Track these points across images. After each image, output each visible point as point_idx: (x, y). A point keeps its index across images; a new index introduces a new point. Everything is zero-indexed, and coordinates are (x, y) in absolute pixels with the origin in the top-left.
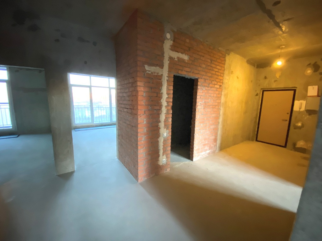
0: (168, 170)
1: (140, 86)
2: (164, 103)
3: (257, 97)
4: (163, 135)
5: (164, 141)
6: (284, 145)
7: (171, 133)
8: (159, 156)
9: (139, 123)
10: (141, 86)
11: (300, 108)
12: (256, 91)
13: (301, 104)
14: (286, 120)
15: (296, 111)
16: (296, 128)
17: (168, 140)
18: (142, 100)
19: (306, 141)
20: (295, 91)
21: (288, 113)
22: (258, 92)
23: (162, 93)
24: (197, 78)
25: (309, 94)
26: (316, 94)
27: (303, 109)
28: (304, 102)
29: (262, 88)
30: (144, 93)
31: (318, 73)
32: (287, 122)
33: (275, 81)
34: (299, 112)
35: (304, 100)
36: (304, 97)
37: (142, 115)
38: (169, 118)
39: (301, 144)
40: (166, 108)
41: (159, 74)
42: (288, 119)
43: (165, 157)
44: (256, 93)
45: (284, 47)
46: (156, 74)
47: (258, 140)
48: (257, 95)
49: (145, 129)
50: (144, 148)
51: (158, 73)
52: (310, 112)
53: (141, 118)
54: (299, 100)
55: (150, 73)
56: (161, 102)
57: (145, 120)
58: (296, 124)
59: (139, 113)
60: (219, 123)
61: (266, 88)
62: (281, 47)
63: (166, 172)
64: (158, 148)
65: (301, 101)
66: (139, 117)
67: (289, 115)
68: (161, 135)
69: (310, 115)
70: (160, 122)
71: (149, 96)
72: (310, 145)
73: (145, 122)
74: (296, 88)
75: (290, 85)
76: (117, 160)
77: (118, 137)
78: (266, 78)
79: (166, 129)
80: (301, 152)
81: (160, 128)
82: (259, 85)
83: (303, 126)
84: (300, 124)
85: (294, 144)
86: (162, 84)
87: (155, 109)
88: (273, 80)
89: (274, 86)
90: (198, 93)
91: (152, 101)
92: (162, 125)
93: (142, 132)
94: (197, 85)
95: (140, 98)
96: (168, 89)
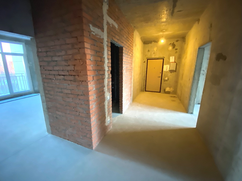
0: (111, 127)
1: (87, 48)
2: (106, 69)
3: (145, 63)
4: (107, 98)
5: (108, 103)
6: (159, 91)
7: (111, 95)
8: (105, 118)
9: (89, 90)
10: (89, 49)
11: (167, 70)
12: (144, 59)
13: (167, 67)
14: (160, 77)
15: (165, 71)
16: (165, 80)
17: (110, 102)
18: (90, 64)
19: (170, 87)
20: (163, 59)
21: (160, 73)
22: (145, 60)
23: (104, 58)
24: (122, 46)
25: (171, 61)
26: (174, 61)
27: (168, 70)
28: (168, 66)
29: (147, 57)
30: (91, 56)
31: (174, 49)
32: (161, 78)
33: (154, 53)
34: (166, 72)
35: (168, 65)
36: (169, 63)
37: (91, 82)
38: (110, 81)
39: (167, 89)
40: (107, 73)
41: (101, 38)
42: (161, 76)
43: (109, 117)
44: (144, 61)
45: (165, 30)
46: (99, 37)
47: (146, 90)
48: (144, 62)
49: (95, 96)
50: (95, 115)
51: (100, 36)
52: (171, 71)
53: (90, 84)
54: (166, 65)
55: (94, 34)
56: (104, 67)
57: (94, 86)
58: (165, 79)
59: (89, 80)
60: (132, 82)
61: (149, 57)
62: (163, 31)
63: (110, 129)
64: (105, 111)
65: (167, 65)
66: (89, 83)
67: (161, 74)
68: (106, 98)
69: (171, 73)
70: (104, 87)
71: (95, 60)
72: (172, 89)
73: (94, 89)
74: (164, 57)
75: (161, 56)
76: (50, 135)
77: (46, 110)
78: (149, 51)
79: (108, 93)
80: (168, 94)
81: (105, 93)
82: (145, 56)
83: (168, 79)
84: (166, 79)
85: (165, 90)
86: (104, 48)
87: (101, 74)
88: (153, 53)
89: (153, 56)
90: (123, 59)
91: (98, 65)
92: (106, 89)
93: (92, 100)
94: (122, 53)
95: (88, 62)
96: (108, 54)
